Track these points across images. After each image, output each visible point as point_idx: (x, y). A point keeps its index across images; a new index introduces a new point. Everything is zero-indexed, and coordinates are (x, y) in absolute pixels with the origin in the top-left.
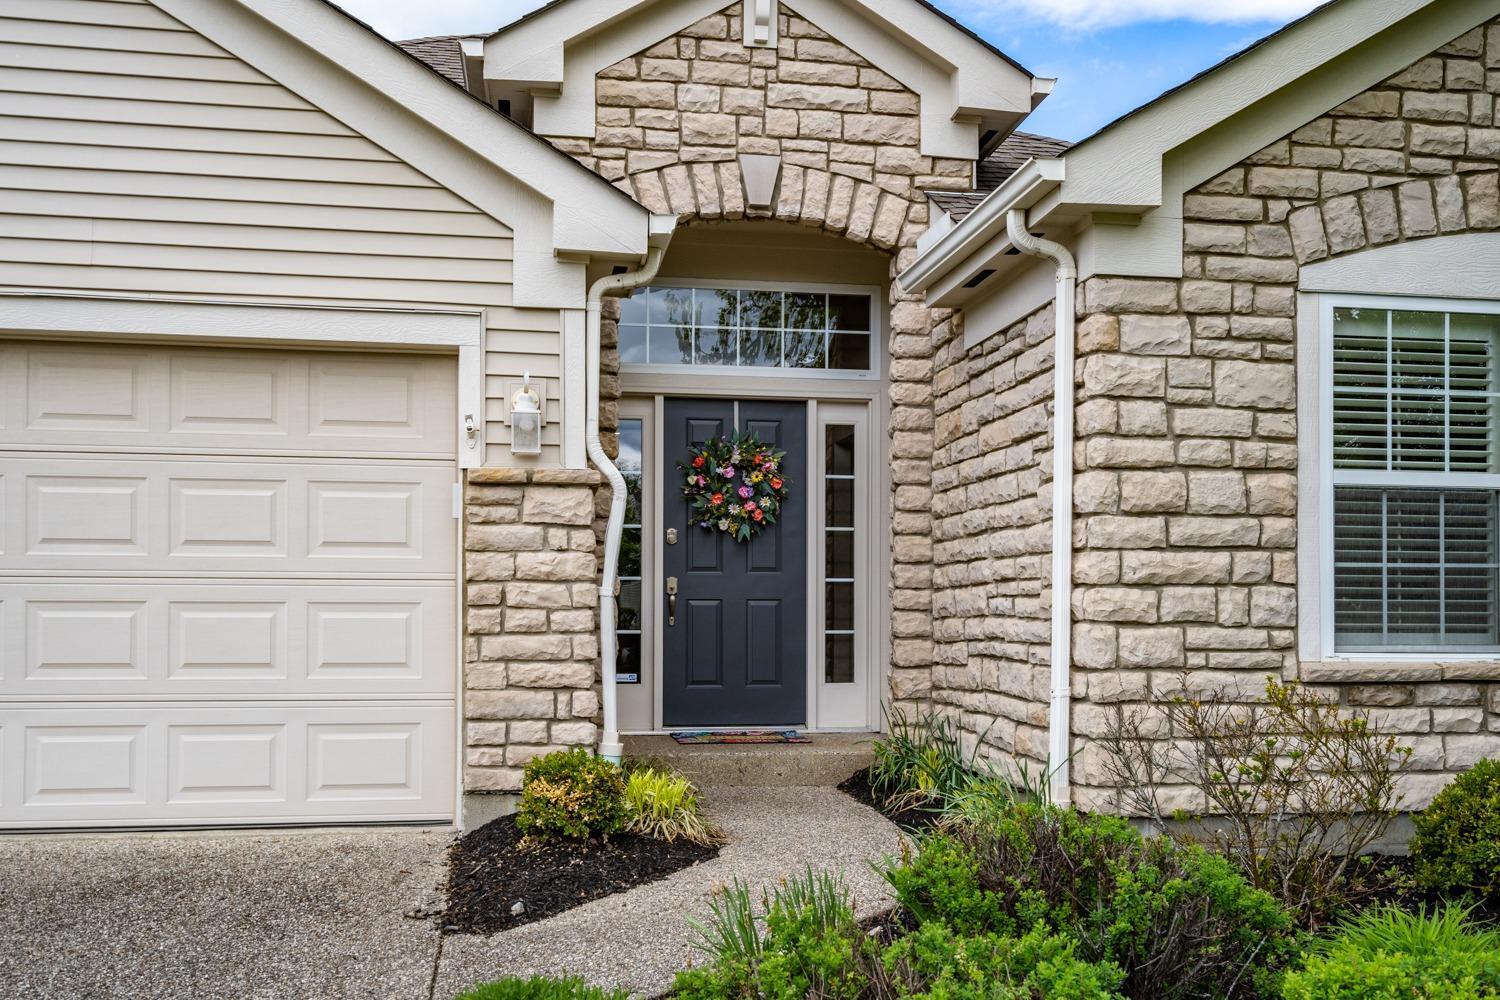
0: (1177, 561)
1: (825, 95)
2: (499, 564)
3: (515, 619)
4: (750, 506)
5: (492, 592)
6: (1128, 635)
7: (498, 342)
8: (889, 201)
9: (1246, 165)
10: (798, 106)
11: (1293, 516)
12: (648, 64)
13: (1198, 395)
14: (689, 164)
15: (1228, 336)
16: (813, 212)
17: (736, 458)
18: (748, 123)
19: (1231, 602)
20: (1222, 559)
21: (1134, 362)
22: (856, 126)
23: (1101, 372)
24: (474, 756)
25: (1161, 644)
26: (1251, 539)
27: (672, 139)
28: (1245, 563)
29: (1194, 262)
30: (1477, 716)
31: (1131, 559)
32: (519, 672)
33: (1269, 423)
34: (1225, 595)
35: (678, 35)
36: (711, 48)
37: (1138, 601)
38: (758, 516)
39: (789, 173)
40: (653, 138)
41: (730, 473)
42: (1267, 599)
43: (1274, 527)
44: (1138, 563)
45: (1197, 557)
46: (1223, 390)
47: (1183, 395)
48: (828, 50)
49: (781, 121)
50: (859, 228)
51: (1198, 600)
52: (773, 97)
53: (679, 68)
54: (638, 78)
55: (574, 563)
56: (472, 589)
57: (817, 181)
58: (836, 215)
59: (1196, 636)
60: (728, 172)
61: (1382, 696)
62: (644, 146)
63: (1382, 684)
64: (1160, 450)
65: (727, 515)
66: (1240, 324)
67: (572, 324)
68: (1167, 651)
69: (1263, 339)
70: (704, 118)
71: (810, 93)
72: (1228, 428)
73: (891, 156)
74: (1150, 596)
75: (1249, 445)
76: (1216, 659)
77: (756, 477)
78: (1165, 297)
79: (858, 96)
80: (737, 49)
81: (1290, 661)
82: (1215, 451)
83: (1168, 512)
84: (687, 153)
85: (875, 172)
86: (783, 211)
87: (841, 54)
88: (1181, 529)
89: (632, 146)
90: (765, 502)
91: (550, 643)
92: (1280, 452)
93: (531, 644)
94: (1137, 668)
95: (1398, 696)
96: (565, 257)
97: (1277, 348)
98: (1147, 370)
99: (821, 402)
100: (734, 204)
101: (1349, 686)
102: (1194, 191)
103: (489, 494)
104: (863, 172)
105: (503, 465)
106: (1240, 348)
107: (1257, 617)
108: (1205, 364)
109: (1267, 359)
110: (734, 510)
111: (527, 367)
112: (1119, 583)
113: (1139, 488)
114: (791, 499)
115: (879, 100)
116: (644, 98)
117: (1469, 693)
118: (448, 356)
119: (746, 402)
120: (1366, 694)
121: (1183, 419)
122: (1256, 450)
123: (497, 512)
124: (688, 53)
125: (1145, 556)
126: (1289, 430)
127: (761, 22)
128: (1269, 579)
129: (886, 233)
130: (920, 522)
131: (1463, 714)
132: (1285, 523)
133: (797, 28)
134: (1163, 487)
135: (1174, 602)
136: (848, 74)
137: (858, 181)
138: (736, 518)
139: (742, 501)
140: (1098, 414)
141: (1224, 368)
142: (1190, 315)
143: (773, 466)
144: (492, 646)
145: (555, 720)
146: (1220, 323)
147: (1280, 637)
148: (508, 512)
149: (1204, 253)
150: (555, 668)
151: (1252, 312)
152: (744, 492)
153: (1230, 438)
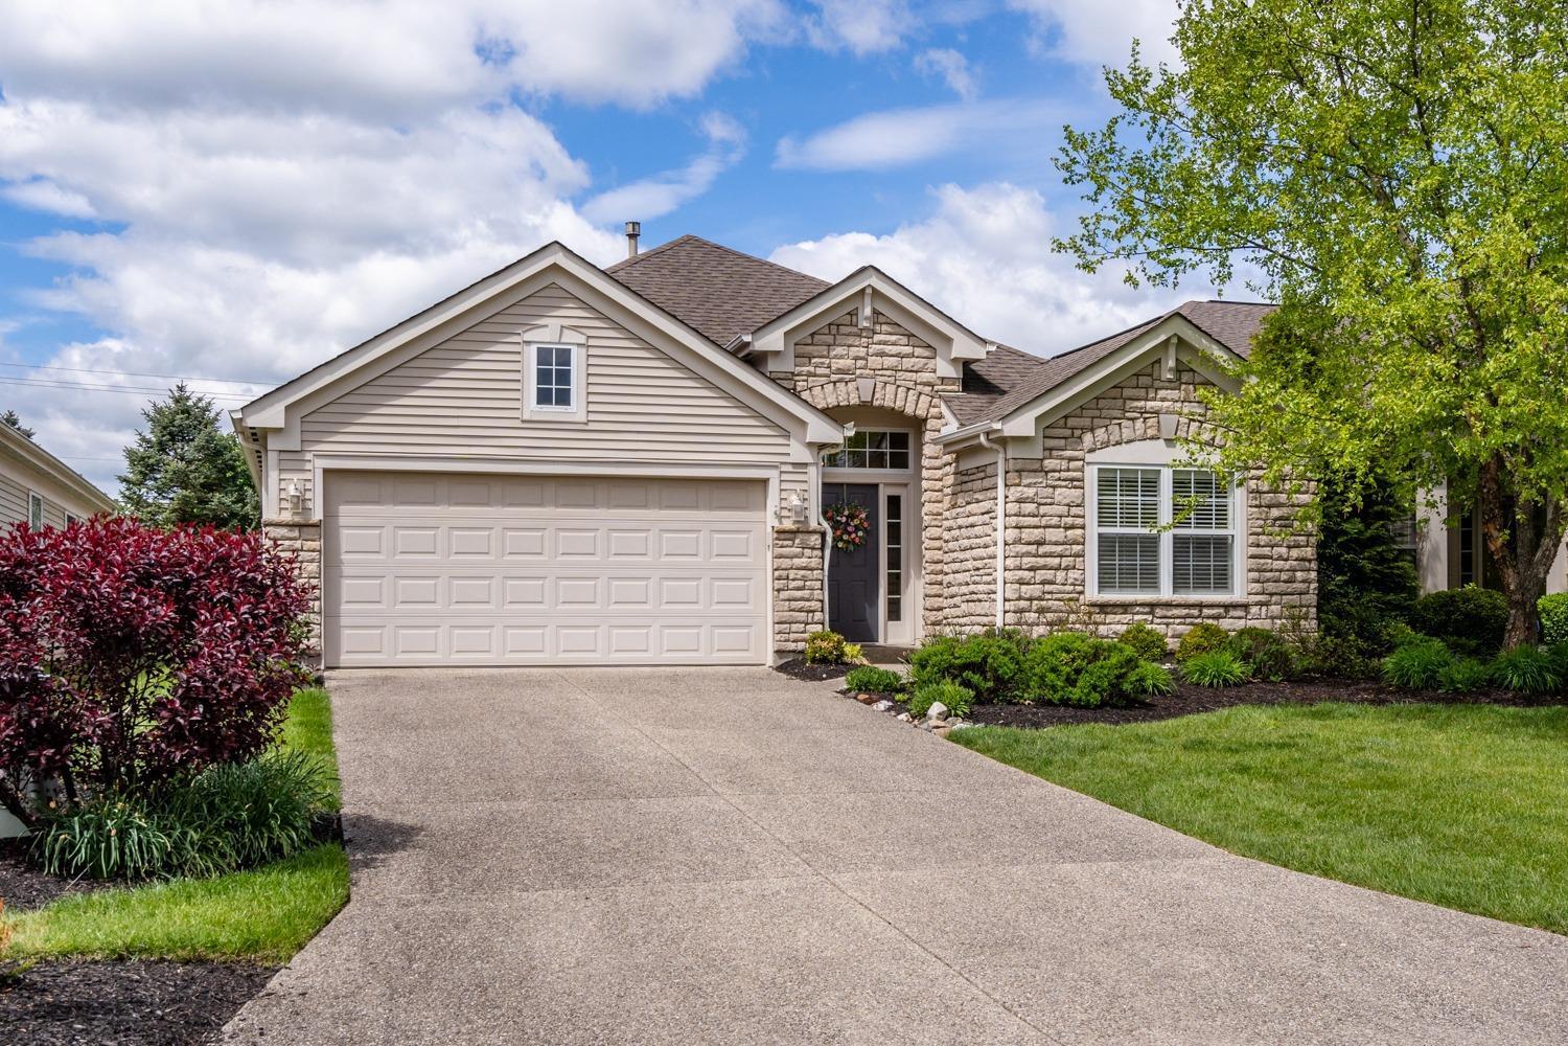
0: (1041, 561)
1: (894, 350)
2: (786, 563)
3: (793, 584)
4: (853, 536)
5: (784, 573)
6: (1024, 588)
7: (784, 477)
8: (922, 397)
9: (1066, 417)
10: (882, 354)
11: (1083, 544)
12: (817, 337)
13: (1049, 501)
14: (835, 383)
15: (1059, 479)
16: (888, 403)
17: (846, 513)
18: (860, 363)
19: (1060, 575)
20: (1057, 560)
21: (1026, 489)
22: (908, 363)
23: (1014, 493)
24: (778, 637)
25: (1035, 590)
26: (1068, 553)
27: (827, 371)
28: (1065, 562)
29: (1047, 453)
30: (1150, 618)
31: (1025, 560)
32: (794, 604)
33: (1074, 511)
34: (1058, 573)
35: (830, 324)
36: (843, 329)
37: (1027, 575)
38: (857, 540)
39: (879, 385)
40: (819, 371)
41: (844, 519)
42: (1073, 574)
43: (1077, 548)
44: (1028, 561)
45: (1048, 559)
46: (1058, 499)
47: (1044, 501)
48: (897, 329)
49: (874, 362)
50: (909, 410)
51: (1049, 574)
52: (871, 351)
53: (829, 339)
54: (812, 344)
55: (815, 562)
56: (777, 573)
57: (890, 389)
58: (899, 404)
59: (1048, 588)
60: (851, 386)
61: (1116, 610)
62: (815, 375)
63: (1115, 605)
64: (1034, 521)
65: (842, 540)
66: (1064, 475)
67: (813, 471)
68: (1037, 594)
69: (1072, 480)
70: (841, 361)
71: (888, 349)
72: (1059, 513)
73: (926, 376)
74: (1032, 574)
75: (1067, 519)
76: (1055, 596)
77: (856, 522)
78: (1037, 466)
79: (908, 350)
80: (854, 330)
81: (1082, 597)
82: (1055, 521)
83: (1039, 543)
84: (834, 377)
85: (916, 384)
86: (876, 403)
87: (901, 331)
88: (1042, 550)
89: (810, 374)
90: (860, 534)
91: (806, 593)
92: (1079, 521)
93: (799, 594)
94: (1027, 599)
95: (1121, 610)
96: (810, 444)
97: (1077, 483)
98: (1030, 492)
99: (885, 484)
100: (854, 401)
101: (1104, 608)
102: (1047, 427)
103: (782, 536)
104: (911, 385)
105: (788, 525)
106: (1064, 483)
107: (1069, 581)
108: (1051, 490)
109: (1075, 487)
110: (845, 537)
111: (798, 487)
112: (1021, 569)
113: (1026, 535)
114: (872, 533)
115: (918, 351)
116: (815, 354)
117: (1147, 609)
118: (765, 482)
119: (848, 485)
120: (1109, 609)
121: (1043, 510)
122: (1069, 520)
123: (786, 543)
124: (834, 331)
125: (1029, 559)
126: (1082, 513)
127: (866, 318)
128: (1074, 568)
129: (921, 412)
130: (937, 544)
131: (1145, 617)
132: (1080, 547)
133: (881, 319)
134: (1036, 534)
135: (1041, 575)
136: (904, 340)
137: (909, 389)
138: (847, 542)
139: (850, 534)
140: (1013, 508)
141: (1058, 491)
142: (1047, 472)
143: (863, 516)
144: (784, 595)
145: (807, 624)
146: (1057, 475)
147: (1080, 588)
148: (790, 543)
149: (1051, 449)
150: (808, 604)
151: (1068, 470)
152: (850, 529)
153: (1060, 517)
